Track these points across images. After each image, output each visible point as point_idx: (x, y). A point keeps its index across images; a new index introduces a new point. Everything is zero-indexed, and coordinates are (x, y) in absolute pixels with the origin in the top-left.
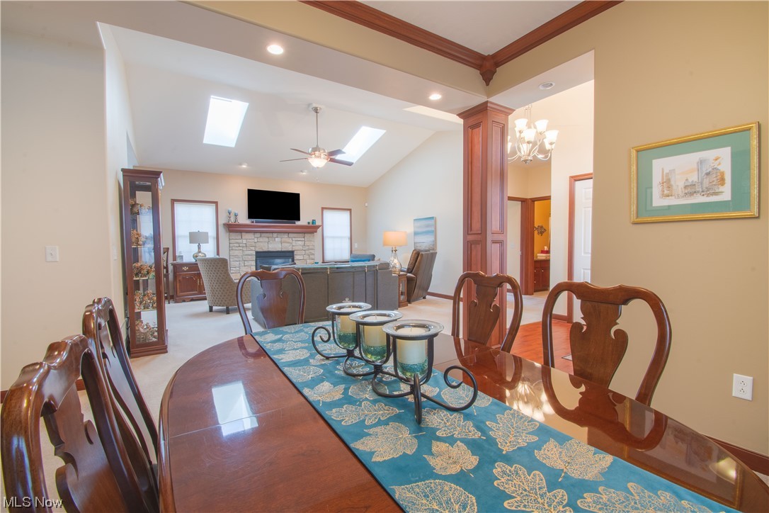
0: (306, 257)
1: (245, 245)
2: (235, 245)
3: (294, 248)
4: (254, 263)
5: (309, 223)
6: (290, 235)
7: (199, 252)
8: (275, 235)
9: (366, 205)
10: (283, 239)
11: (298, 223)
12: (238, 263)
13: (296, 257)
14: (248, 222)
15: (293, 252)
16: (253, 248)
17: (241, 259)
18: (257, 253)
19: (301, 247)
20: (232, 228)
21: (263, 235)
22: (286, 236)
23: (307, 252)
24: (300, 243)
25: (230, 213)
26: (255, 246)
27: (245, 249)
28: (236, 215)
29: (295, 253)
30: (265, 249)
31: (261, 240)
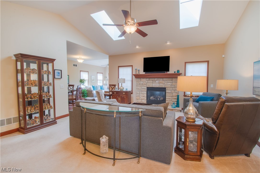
0: (173, 91)
1: (142, 84)
2: (138, 84)
3: (166, 86)
4: (146, 93)
5: (175, 72)
6: (164, 79)
7: (122, 87)
8: (156, 79)
9: (223, 56)
10: (160, 81)
11: (168, 73)
12: (139, 92)
13: (167, 91)
14: (144, 73)
15: (165, 88)
16: (145, 86)
17: (140, 90)
18: (148, 88)
19: (170, 86)
20: (137, 76)
21: (150, 79)
22: (162, 79)
23: (173, 89)
24: (169, 83)
25: (136, 70)
26: (146, 85)
27: (142, 86)
28: (139, 71)
29: (167, 89)
30: (151, 86)
31: (149, 82)
